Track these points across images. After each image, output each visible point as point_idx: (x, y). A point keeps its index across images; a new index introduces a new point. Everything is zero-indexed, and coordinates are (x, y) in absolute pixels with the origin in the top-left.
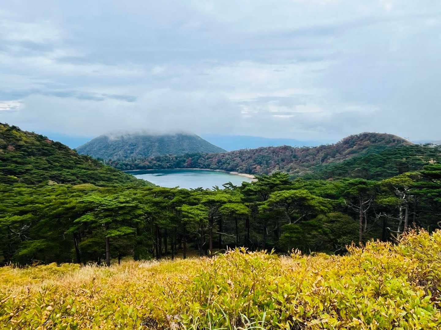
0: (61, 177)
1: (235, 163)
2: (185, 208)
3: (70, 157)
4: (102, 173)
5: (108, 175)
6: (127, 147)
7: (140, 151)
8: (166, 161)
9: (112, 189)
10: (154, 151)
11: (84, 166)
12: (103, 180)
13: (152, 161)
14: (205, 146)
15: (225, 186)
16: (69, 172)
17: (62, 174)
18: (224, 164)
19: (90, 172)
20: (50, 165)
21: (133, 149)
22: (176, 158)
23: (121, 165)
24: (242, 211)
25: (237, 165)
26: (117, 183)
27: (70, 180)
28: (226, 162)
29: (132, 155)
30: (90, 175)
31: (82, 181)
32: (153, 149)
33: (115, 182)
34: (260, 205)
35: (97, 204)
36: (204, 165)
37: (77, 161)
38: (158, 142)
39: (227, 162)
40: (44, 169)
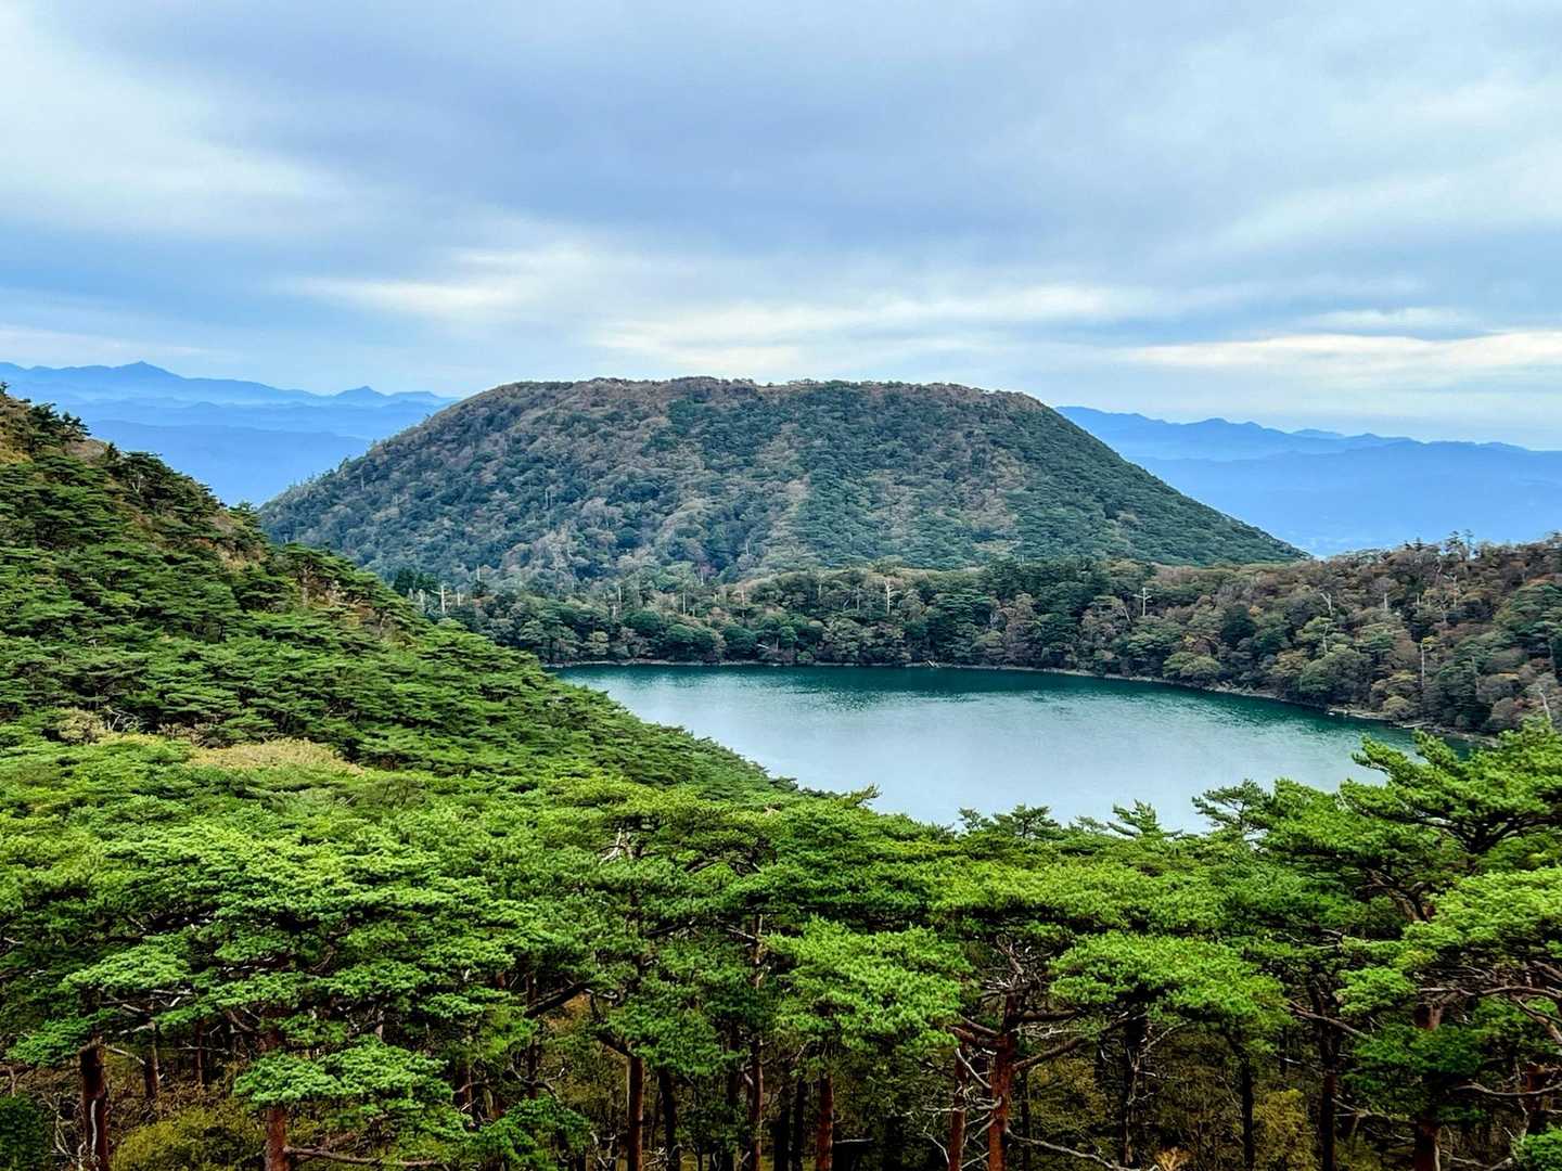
0: (144, 687)
1: (1360, 642)
2: (823, 942)
3: (213, 557)
4: (405, 675)
5: (446, 692)
6: (600, 502)
7: (680, 533)
8: (857, 612)
9: (428, 785)
10: (774, 534)
11: (295, 622)
12: (410, 723)
13: (758, 607)
14: (1140, 513)
15: (1212, 812)
16: (197, 657)
17: (152, 668)
18: (1273, 646)
19: (324, 662)
20: (79, 605)
21: (634, 523)
22: (927, 595)
23: (548, 625)
24: (1211, 993)
25: (1377, 660)
26: (503, 745)
27: (194, 707)
28: (1290, 633)
29: (626, 560)
30: (330, 682)
31: (267, 722)
32: (769, 526)
33: (485, 739)
34: (1359, 960)
35: (215, 874)
36: (1123, 650)
37: (252, 587)
38: (807, 478)
39: (1302, 636)
40: (42, 629)
